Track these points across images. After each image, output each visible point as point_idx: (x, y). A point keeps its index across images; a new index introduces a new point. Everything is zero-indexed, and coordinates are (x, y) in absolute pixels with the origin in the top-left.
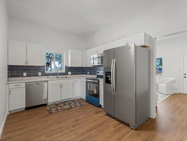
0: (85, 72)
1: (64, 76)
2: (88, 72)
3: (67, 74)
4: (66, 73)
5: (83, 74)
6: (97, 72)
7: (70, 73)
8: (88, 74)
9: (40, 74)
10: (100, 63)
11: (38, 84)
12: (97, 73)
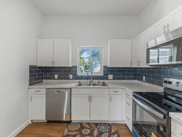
0: (139, 75)
1: (101, 81)
2: (144, 77)
3: (107, 79)
4: (105, 77)
5: (135, 79)
6: (165, 79)
7: (111, 77)
8: (144, 80)
9: (71, 76)
10: (175, 58)
11: (59, 92)
12: (166, 82)
